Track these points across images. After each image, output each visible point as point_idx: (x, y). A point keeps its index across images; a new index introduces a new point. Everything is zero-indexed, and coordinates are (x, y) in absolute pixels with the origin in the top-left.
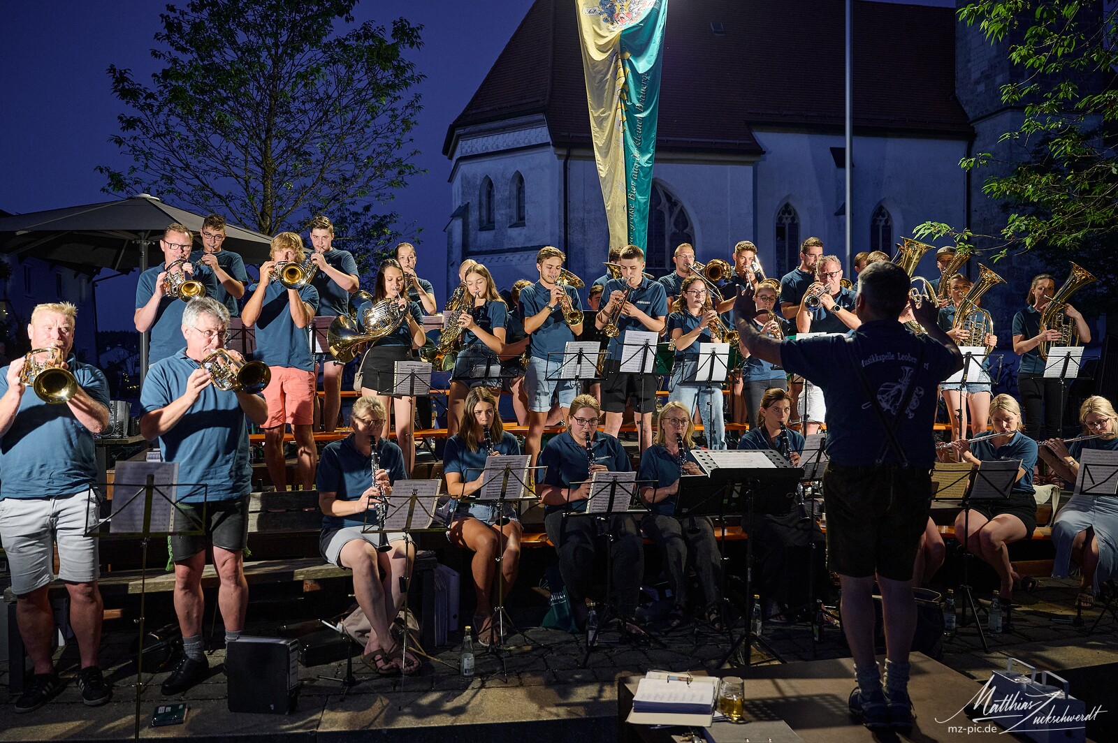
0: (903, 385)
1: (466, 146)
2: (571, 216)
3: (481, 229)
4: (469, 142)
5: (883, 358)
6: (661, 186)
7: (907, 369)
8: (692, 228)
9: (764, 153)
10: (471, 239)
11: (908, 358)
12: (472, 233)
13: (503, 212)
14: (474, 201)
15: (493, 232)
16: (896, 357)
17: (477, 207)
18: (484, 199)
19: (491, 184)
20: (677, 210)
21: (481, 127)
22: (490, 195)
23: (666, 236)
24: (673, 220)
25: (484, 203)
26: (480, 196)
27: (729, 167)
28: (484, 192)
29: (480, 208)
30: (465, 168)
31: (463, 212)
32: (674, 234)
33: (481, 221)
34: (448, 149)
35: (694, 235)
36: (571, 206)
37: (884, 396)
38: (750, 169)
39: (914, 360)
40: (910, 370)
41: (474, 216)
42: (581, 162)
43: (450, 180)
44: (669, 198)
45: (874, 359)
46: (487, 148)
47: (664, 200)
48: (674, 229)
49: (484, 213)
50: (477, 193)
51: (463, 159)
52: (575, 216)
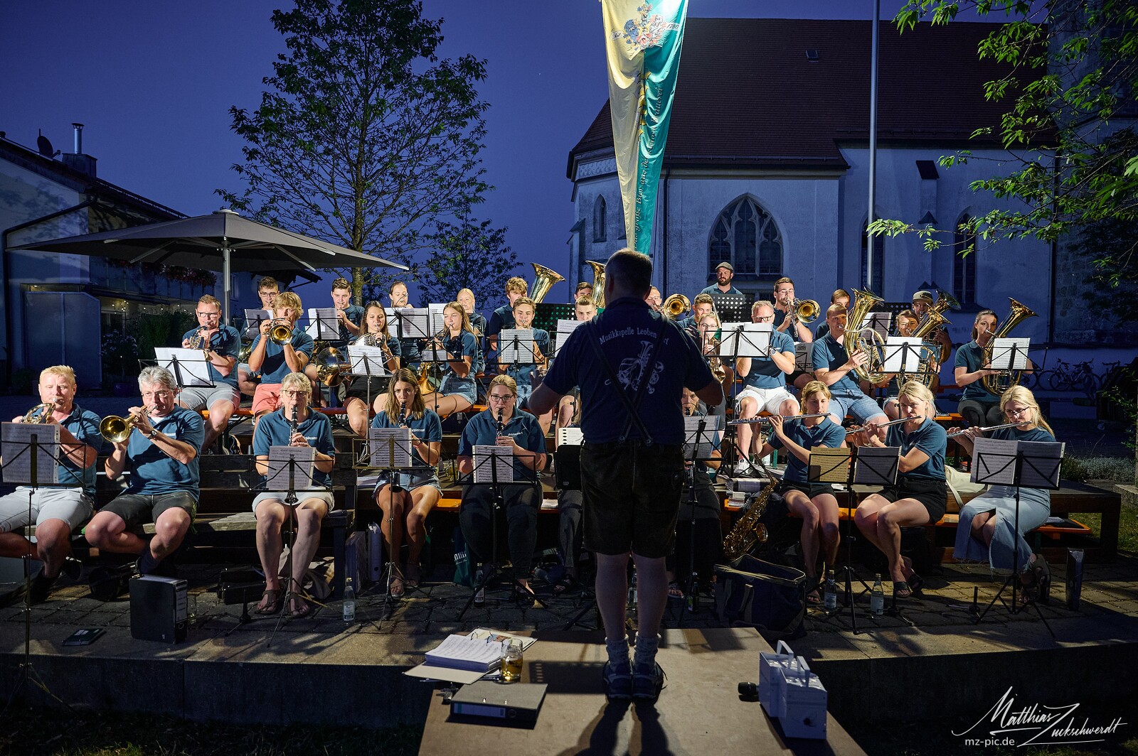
0: (643, 360)
1: (584, 170)
2: (670, 228)
3: (595, 241)
4: (586, 166)
5: (623, 333)
6: (752, 200)
7: (647, 343)
8: (780, 237)
9: (850, 167)
10: (586, 251)
11: (646, 332)
12: (588, 244)
13: (613, 226)
14: (589, 217)
15: (604, 244)
16: (636, 332)
17: (591, 223)
18: (598, 214)
19: (604, 203)
20: (767, 222)
21: (596, 152)
22: (603, 211)
23: (757, 246)
24: (763, 230)
25: (598, 219)
26: (595, 213)
27: (816, 181)
28: (598, 209)
29: (594, 223)
30: (582, 188)
31: (580, 227)
32: (764, 243)
33: (595, 235)
34: (571, 172)
35: (782, 243)
36: (670, 220)
37: (625, 371)
38: (836, 182)
39: (655, 335)
40: (649, 345)
41: (589, 230)
42: (679, 181)
43: (573, 200)
44: (759, 210)
45: (615, 334)
46: (600, 171)
47: (755, 213)
48: (764, 239)
49: (598, 227)
50: (592, 210)
51: (582, 180)
52: (674, 228)
